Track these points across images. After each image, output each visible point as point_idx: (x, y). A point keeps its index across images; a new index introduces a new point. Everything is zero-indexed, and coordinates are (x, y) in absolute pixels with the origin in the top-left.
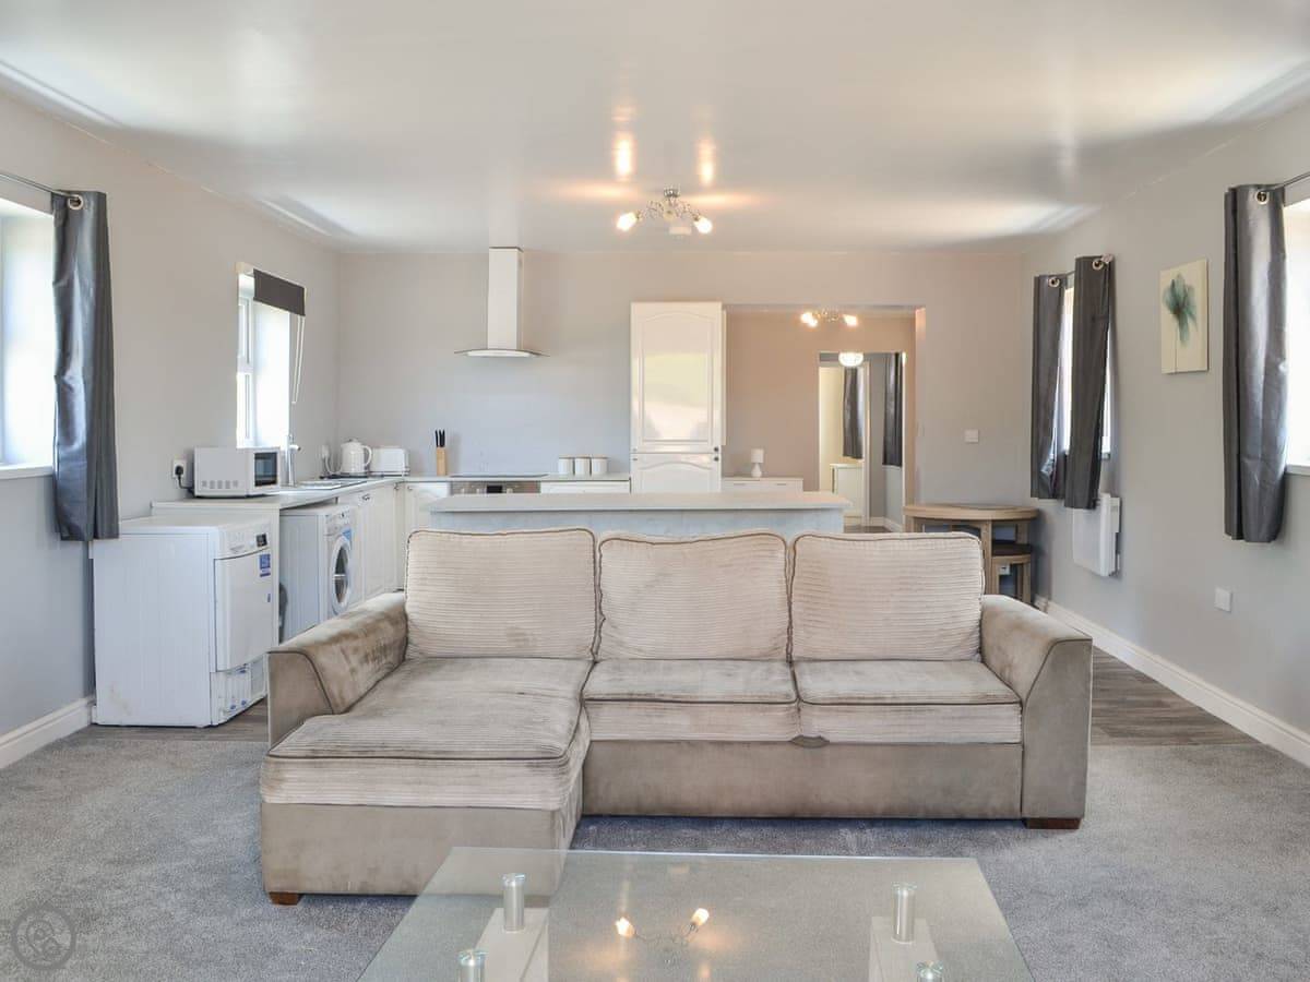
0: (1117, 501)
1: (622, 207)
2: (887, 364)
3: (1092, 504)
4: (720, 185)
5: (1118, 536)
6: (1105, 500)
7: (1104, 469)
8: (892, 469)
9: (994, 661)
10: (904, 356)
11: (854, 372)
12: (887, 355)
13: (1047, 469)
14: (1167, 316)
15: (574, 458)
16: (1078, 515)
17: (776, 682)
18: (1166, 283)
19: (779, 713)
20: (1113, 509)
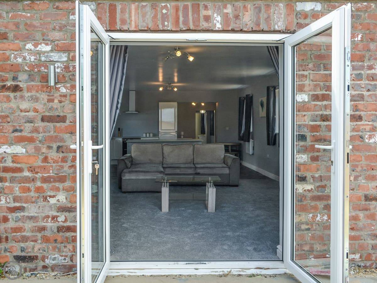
0: (253, 140)
1: (160, 86)
2: (210, 113)
3: (249, 141)
4: (178, 82)
5: (253, 147)
6: (251, 140)
7: (251, 134)
8: (212, 136)
9: (226, 163)
10: (214, 111)
11: (203, 114)
12: (211, 111)
13: (241, 135)
14: (260, 107)
15: (146, 134)
16: (247, 143)
17: (192, 166)
18: (260, 101)
19: (193, 169)
20: (252, 142)
